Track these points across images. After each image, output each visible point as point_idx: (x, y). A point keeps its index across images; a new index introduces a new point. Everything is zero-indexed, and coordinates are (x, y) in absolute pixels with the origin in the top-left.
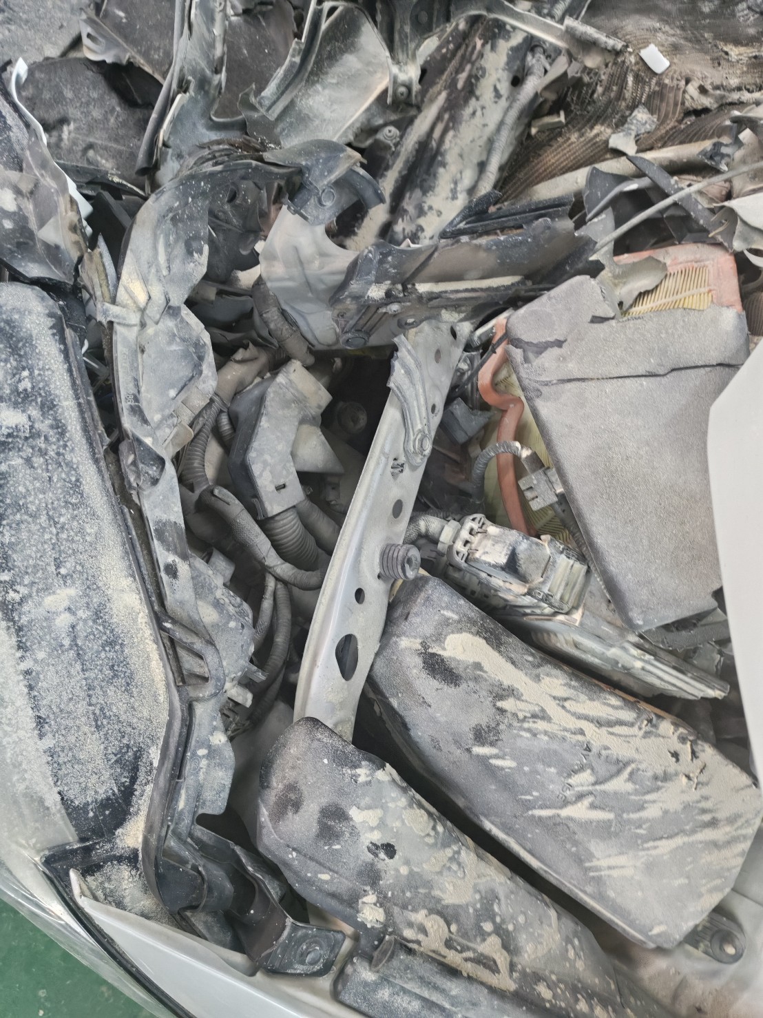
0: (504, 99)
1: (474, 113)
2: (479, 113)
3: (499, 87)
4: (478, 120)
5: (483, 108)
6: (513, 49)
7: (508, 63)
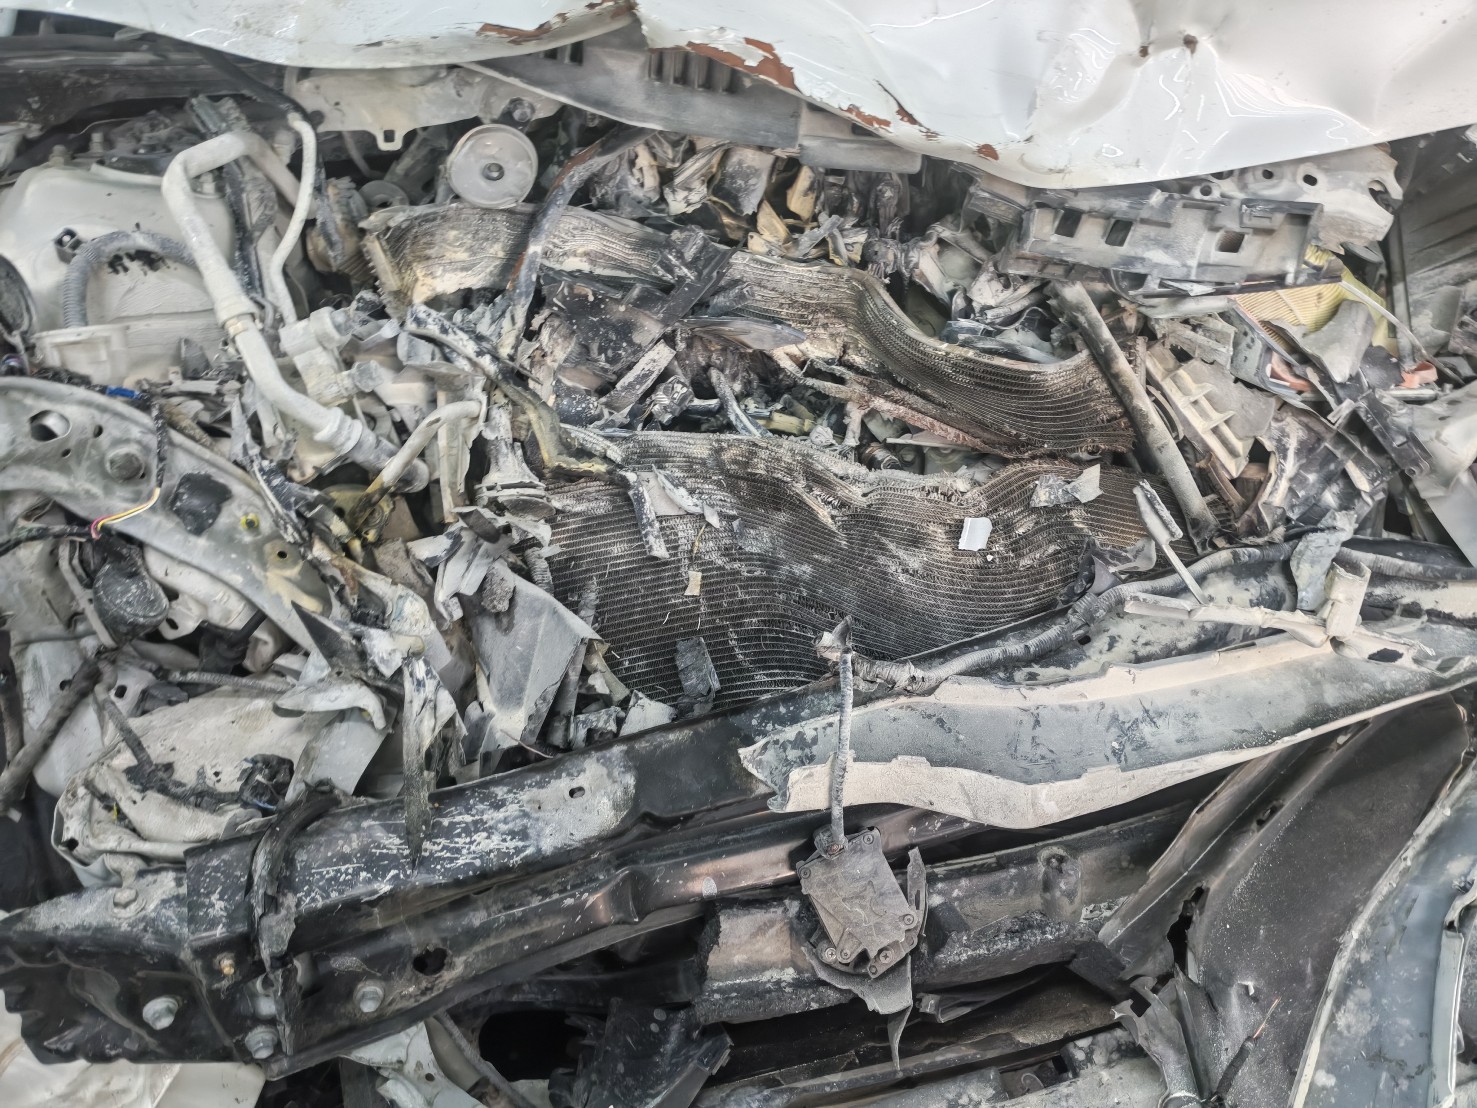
0: (1110, 633)
1: (1146, 644)
2: (1142, 641)
3: (1106, 647)
4: (1147, 636)
5: (1135, 642)
6: (1068, 667)
7: (1081, 659)
